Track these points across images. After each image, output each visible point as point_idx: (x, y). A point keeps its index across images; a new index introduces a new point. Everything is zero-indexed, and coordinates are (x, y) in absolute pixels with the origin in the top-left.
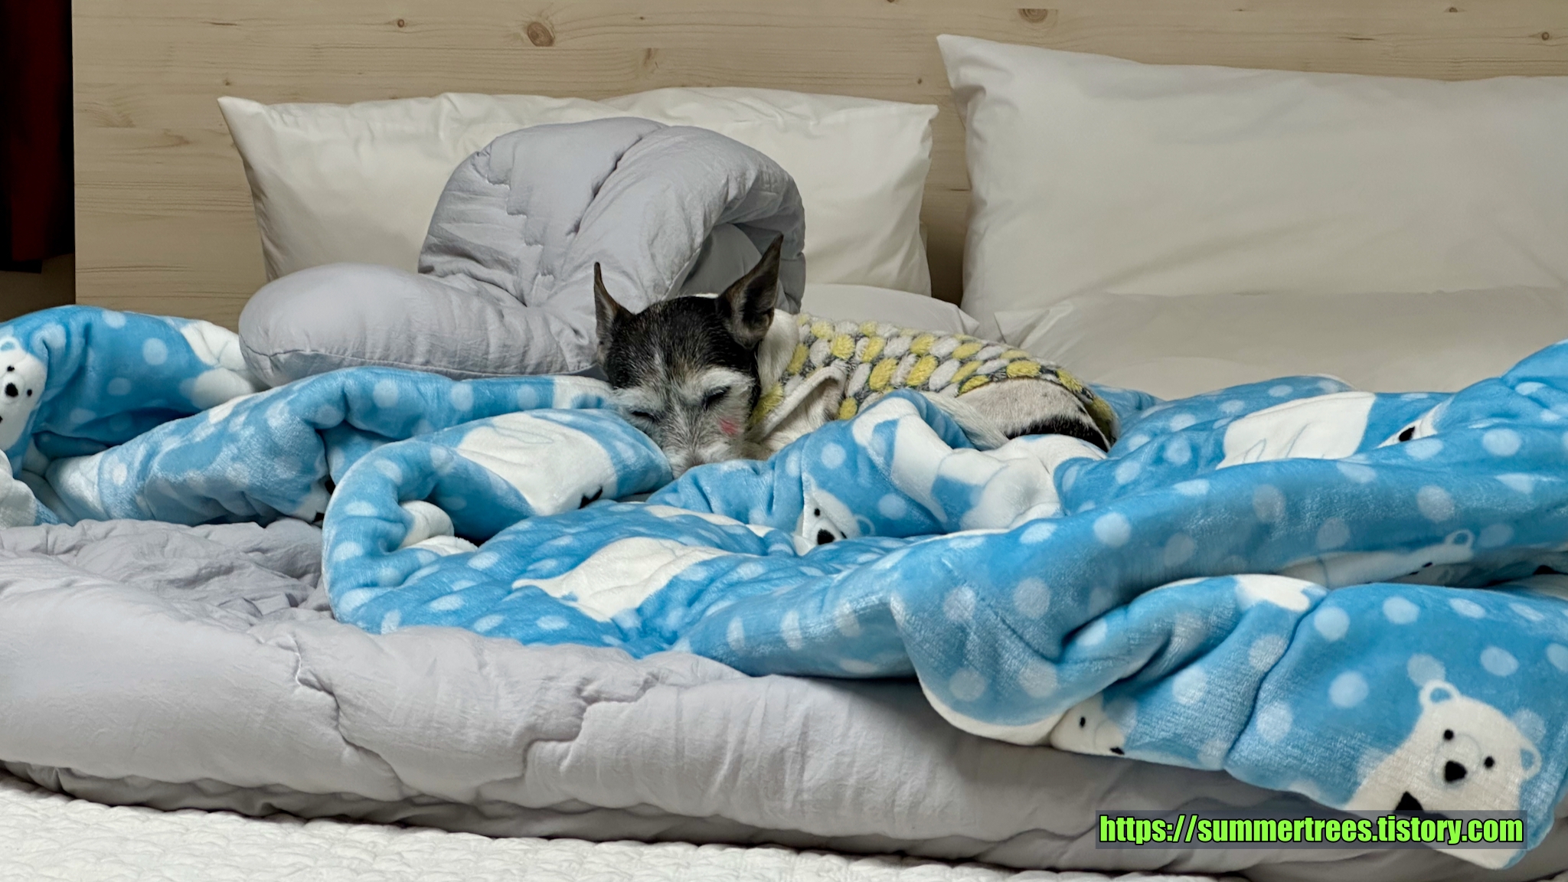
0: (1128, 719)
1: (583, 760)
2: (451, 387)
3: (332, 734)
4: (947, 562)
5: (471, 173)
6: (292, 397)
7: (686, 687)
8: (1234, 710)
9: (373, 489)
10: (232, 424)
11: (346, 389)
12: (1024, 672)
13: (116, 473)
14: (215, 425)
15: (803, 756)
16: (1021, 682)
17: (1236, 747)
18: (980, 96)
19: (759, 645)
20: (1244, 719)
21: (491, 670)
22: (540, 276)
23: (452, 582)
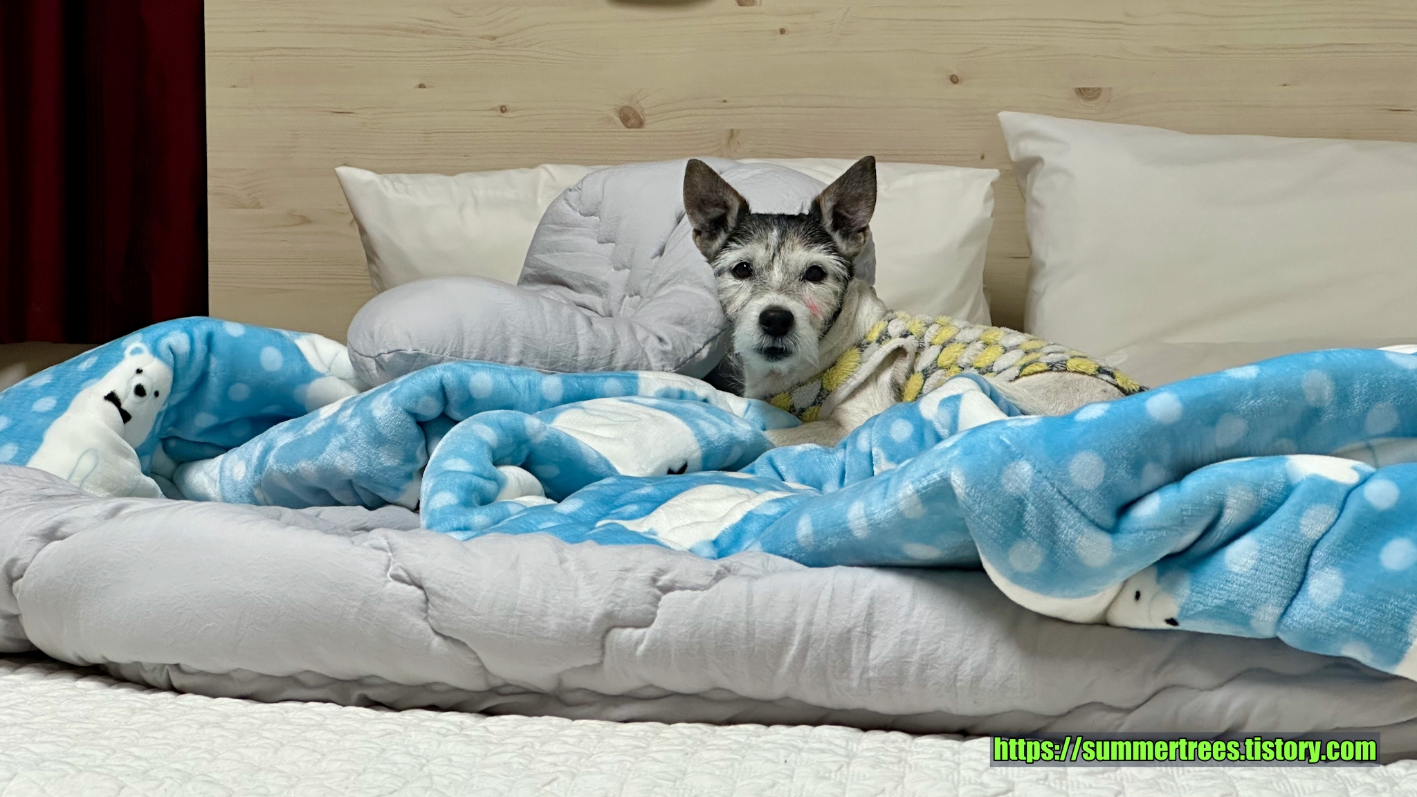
0: (1182, 589)
1: (659, 644)
2: (541, 379)
3: (422, 625)
4: (1004, 439)
5: (563, 207)
6: (395, 389)
7: (756, 578)
8: (1286, 576)
9: (470, 448)
10: (340, 417)
11: (444, 381)
12: (1080, 541)
13: (236, 470)
14: (325, 420)
15: (869, 635)
16: (1077, 551)
17: (1288, 612)
18: (1038, 166)
19: (826, 538)
20: (1295, 585)
21: (571, 566)
22: (627, 297)
23: (540, 523)
